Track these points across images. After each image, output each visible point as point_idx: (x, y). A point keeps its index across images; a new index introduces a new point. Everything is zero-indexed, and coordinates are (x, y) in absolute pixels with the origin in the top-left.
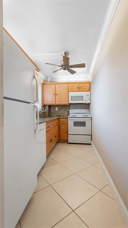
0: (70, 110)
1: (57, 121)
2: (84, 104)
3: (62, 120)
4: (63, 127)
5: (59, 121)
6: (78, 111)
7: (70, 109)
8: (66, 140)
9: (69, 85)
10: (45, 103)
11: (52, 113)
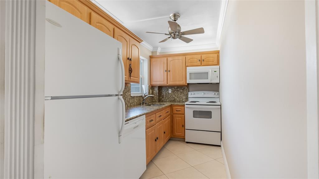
0: (190, 93)
1: (168, 110)
2: (211, 83)
3: (177, 107)
4: (177, 118)
5: (172, 110)
6: (201, 94)
7: (189, 91)
8: (182, 137)
9: (186, 56)
10: (154, 83)
11: (163, 97)
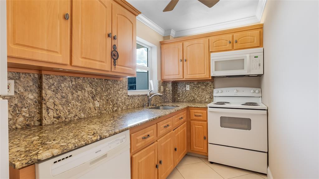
0: (215, 91)
1: (183, 115)
2: (248, 76)
3: (196, 111)
4: (197, 126)
5: (189, 115)
6: (232, 91)
7: (214, 88)
8: (205, 154)
9: (210, 38)
11: (179, 96)
